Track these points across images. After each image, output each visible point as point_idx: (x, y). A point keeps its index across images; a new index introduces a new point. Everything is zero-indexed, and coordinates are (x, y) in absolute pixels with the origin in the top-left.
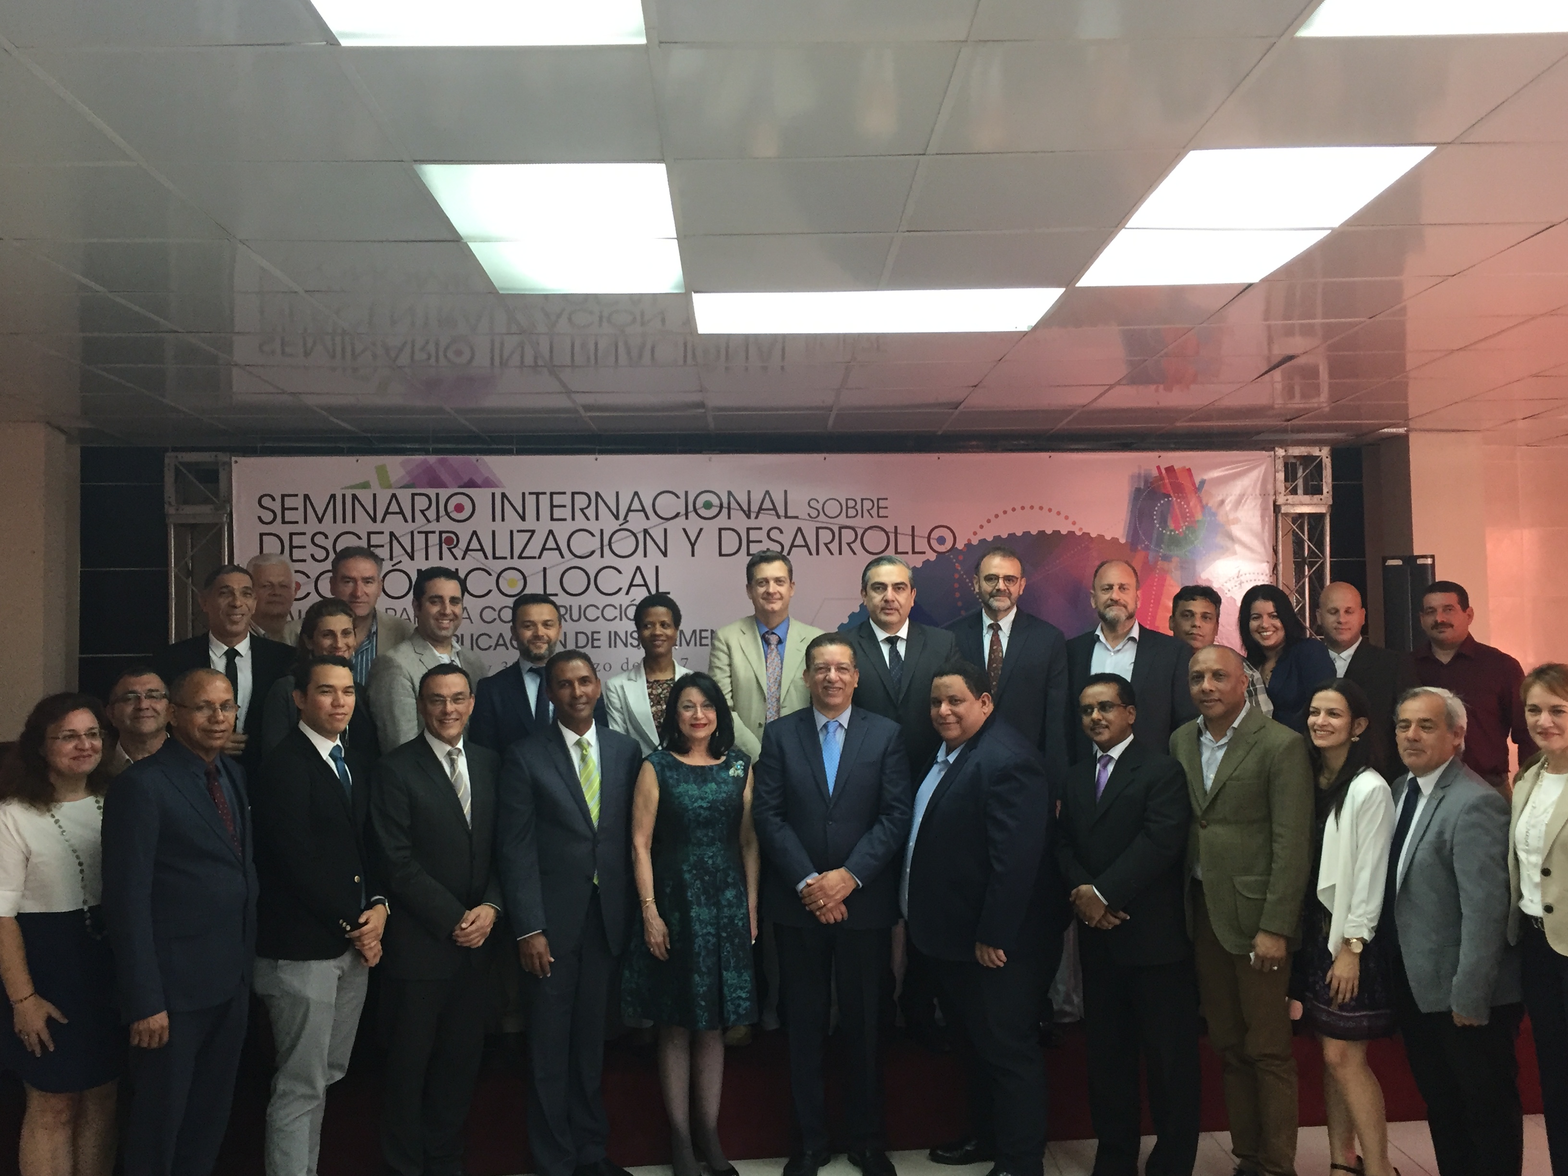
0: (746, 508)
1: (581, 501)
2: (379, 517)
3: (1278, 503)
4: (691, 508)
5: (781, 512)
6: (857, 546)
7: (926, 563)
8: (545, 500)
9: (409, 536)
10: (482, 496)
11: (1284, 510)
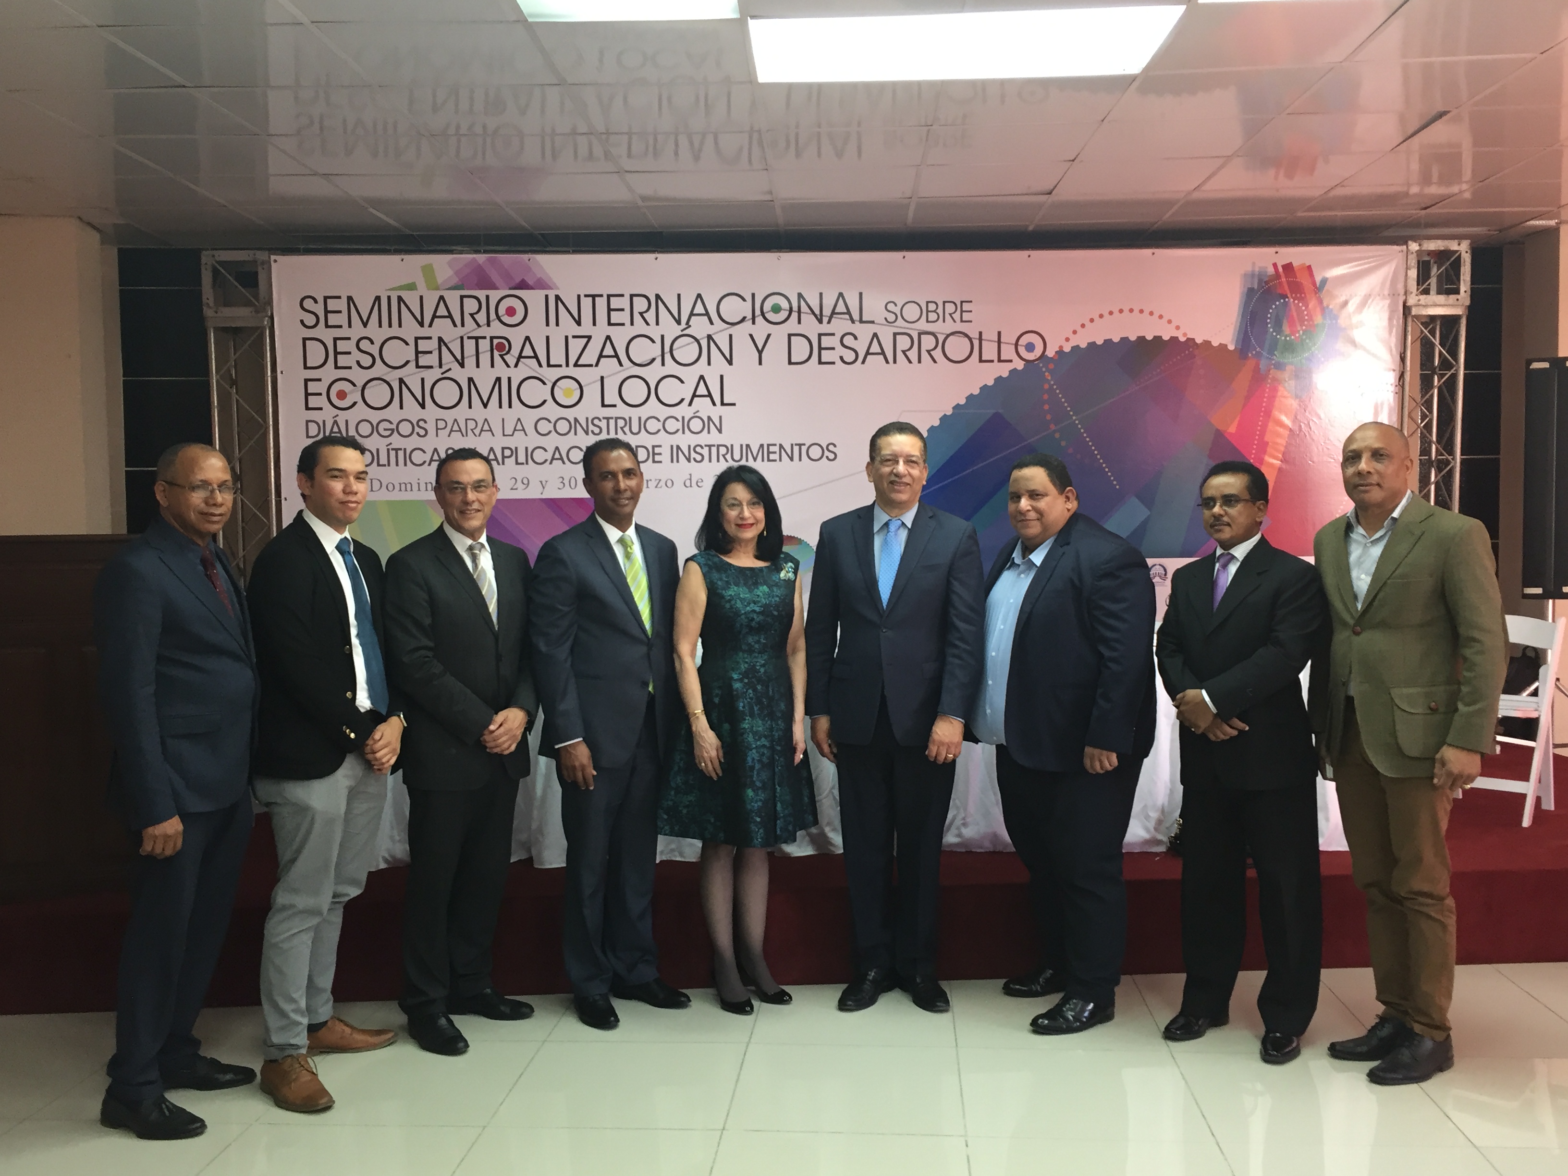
0: (817, 312)
1: (640, 304)
2: (427, 321)
3: (1408, 304)
4: (758, 312)
5: (856, 317)
6: (938, 354)
7: (1013, 372)
8: (601, 303)
9: (459, 340)
10: (534, 298)
11: (1414, 311)
